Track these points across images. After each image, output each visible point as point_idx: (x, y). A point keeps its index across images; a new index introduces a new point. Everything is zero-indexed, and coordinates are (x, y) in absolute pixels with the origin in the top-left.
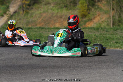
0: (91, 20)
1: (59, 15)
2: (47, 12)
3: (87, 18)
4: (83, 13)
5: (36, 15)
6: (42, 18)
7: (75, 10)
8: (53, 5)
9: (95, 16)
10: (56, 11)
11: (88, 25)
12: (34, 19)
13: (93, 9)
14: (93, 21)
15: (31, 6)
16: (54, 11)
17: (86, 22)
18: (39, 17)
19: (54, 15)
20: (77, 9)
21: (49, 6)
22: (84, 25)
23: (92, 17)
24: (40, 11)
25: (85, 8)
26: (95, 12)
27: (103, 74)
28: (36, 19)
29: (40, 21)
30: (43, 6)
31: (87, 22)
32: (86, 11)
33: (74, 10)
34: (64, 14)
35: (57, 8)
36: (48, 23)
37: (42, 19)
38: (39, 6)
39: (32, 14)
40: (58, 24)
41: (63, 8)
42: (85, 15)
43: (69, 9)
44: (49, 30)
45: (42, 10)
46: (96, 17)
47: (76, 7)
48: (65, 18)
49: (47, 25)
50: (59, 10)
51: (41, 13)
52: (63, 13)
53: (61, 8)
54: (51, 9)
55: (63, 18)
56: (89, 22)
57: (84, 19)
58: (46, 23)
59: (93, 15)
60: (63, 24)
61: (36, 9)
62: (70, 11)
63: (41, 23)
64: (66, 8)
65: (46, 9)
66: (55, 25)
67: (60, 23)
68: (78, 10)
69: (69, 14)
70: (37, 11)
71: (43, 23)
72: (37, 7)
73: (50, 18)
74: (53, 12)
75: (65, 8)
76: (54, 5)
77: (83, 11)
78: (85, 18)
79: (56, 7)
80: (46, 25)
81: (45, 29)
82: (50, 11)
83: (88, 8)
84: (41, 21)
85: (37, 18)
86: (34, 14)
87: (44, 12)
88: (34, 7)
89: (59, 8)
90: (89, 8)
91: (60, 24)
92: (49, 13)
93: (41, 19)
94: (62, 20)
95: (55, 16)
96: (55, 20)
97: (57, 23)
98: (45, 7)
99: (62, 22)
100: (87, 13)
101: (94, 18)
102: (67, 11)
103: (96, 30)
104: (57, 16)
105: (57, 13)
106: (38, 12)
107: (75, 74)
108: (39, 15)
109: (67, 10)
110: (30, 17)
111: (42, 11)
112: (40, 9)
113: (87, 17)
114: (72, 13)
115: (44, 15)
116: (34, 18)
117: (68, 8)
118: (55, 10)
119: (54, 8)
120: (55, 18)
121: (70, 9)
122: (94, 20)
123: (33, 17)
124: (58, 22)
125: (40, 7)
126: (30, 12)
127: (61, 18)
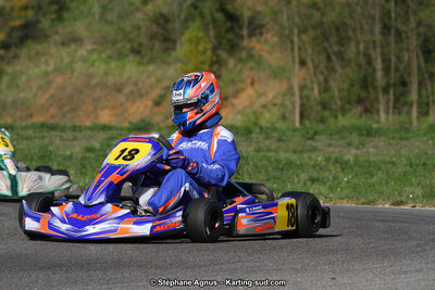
1: (111, 80)
5: (28, 81)
6: (52, 91)
7: (169, 64)
8: (89, 47)
9: (240, 85)
10: (100, 68)
12: (22, 95)
13: (232, 62)
14: (233, 105)
16: (93, 65)
19: (94, 82)
20: (177, 60)
21: (76, 51)
23: (230, 90)
24: (43, 67)
26: (241, 71)
28: (29, 96)
30: (53, 50)
33: (164, 62)
34: (129, 78)
35: (104, 56)
36: (74, 110)
37: (52, 97)
38: (39, 47)
39: (14, 77)
40: (107, 112)
41: (127, 56)
43: (145, 60)
44: (75, 134)
45: (51, 62)
46: (243, 90)
47: (173, 54)
48: (132, 92)
49: (69, 115)
50: (113, 65)
51: (47, 74)
52: (126, 75)
53: (120, 55)
54: (85, 60)
55: (126, 91)
58: (65, 109)
59: (233, 82)
60: (126, 115)
61: (29, 58)
62: (151, 67)
63: (48, 110)
64: (138, 58)
65: (66, 60)
66: (96, 117)
67: (113, 108)
68: (179, 65)
69: (148, 77)
70: (32, 66)
71: (53, 111)
72: (33, 52)
73: (81, 92)
74: (92, 70)
75: (131, 57)
76: (95, 47)
79: (100, 52)
80: (64, 115)
81: (63, 129)
82: (79, 67)
83: (215, 58)
84: (47, 100)
86: (24, 78)
87: (59, 70)
88: (24, 52)
89: (110, 57)
90: (218, 56)
92: (76, 74)
93: (47, 95)
94: (122, 98)
95: (97, 85)
97: (102, 109)
98: (64, 52)
99: (122, 105)
102: (141, 68)
104: (103, 85)
105: (106, 73)
106: (37, 70)
108: (40, 82)
109: (140, 63)
110: (9, 87)
112: (43, 59)
114: (159, 73)
115: (59, 80)
116: (24, 91)
117: (143, 57)
118: (97, 64)
119: (95, 56)
120: (98, 91)
121: (152, 61)
122: (235, 101)
123: (17, 86)
124: (107, 107)
126: (9, 70)
127: (119, 91)
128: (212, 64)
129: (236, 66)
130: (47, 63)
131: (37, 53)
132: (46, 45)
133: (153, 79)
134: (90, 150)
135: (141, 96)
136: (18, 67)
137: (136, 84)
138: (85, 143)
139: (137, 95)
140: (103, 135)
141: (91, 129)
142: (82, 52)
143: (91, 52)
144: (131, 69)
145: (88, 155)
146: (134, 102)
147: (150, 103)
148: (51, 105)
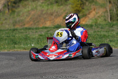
0: (86, 15)
1: (49, 12)
2: (36, 10)
3: (81, 14)
4: (76, 8)
5: (23, 13)
6: (31, 16)
7: (67, 5)
8: (42, 2)
9: (90, 11)
10: (45, 8)
13: (87, 3)
14: (88, 17)
15: (17, 4)
18: (27, 16)
19: (44, 12)
20: (70, 4)
21: (37, 3)
23: (87, 12)
24: (27, 9)
25: (78, 3)
26: (90, 6)
30: (30, 3)
32: (79, 6)
34: (55, 11)
35: (46, 4)
37: (31, 18)
38: (26, 3)
39: (18, 13)
40: (48, 22)
41: (53, 3)
42: (78, 11)
43: (60, 4)
44: (37, 30)
45: (30, 7)
47: (68, 2)
48: (56, 15)
49: (37, 24)
50: (49, 7)
51: (29, 11)
53: (51, 4)
54: (40, 6)
55: (54, 15)
56: (84, 18)
58: (35, 22)
59: (88, 10)
60: (54, 23)
61: (23, 6)
62: (62, 7)
64: (57, 4)
65: (35, 6)
66: (45, 24)
67: (50, 21)
68: (70, 6)
69: (61, 10)
70: (24, 8)
71: (31, 23)
72: (24, 4)
73: (40, 16)
74: (43, 9)
77: (76, 6)
79: (45, 3)
80: (35, 24)
81: (33, 29)
82: (39, 8)
84: (29, 19)
85: (25, 17)
86: (21, 13)
87: (32, 10)
88: (21, 5)
89: (48, 4)
91: (52, 22)
93: (29, 18)
94: (53, 17)
95: (45, 13)
96: (46, 18)
98: (34, 3)
99: (53, 19)
100: (81, 8)
101: (89, 13)
102: (59, 7)
103: (90, 27)
104: (47, 13)
105: (47, 10)
106: (25, 10)
108: (27, 14)
110: (17, 16)
111: (30, 9)
112: (27, 6)
114: (64, 8)
115: (33, 13)
116: (22, 17)
118: (44, 7)
119: (43, 4)
120: (45, 15)
121: (62, 5)
122: (89, 16)
123: (20, 16)
124: (48, 20)
126: (17, 10)
127: (52, 15)
128: (81, 4)
129: (88, 5)
130: (28, 8)
131: (25, 5)
132: (28, 2)
133: (62, 11)
134: (41, 35)
135: (59, 16)
136: (19, 9)
137: (57, 12)
138: (39, 33)
139: (58, 16)
140: (46, 30)
141: (42, 28)
142: (40, 3)
143: (42, 3)
144: (55, 8)
145: (40, 37)
146: (57, 18)
147: (62, 18)
148: (31, 21)
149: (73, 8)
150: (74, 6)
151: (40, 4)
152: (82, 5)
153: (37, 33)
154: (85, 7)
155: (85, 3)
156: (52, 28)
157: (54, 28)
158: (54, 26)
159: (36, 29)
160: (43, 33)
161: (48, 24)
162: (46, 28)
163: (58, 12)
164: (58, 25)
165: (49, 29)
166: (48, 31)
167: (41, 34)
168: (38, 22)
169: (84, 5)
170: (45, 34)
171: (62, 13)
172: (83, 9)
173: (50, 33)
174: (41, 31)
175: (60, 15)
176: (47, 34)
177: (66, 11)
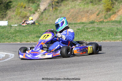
0: (115, 13)
2: (74, 8)
3: (111, 12)
4: (108, 7)
11: (113, 17)
15: (60, 3)
17: (110, 15)
18: (67, 13)
22: (109, 18)
25: (109, 3)
27: (119, 67)
29: (68, 16)
31: (112, 15)
32: (110, 5)
42: (109, 9)
56: (114, 15)
57: (109, 13)
77: (108, 5)
78: (109, 11)
85: (66, 14)
91: (87, 18)
96: (82, 15)
100: (111, 7)
101: (118, 11)
103: (119, 23)
107: (94, 68)
111: (70, 7)
113: (111, 10)
125: (68, 4)
149: (105, 7)
150: (106, 5)
151: (78, 3)
152: (112, 5)
153: (75, 28)
154: (115, 6)
155: (115, 3)
156: (87, 23)
157: (89, 23)
158: (89, 22)
159: (75, 24)
160: (80, 28)
161: (84, 20)
162: (83, 23)
163: (93, 10)
164: (92, 21)
165: (85, 24)
166: (85, 26)
167: (78, 28)
168: (76, 18)
169: (114, 4)
170: (82, 28)
171: (96, 11)
172: (113, 7)
173: (86, 27)
174: (79, 26)
175: (94, 12)
176: (84, 28)
177: (99, 10)
